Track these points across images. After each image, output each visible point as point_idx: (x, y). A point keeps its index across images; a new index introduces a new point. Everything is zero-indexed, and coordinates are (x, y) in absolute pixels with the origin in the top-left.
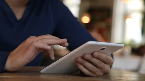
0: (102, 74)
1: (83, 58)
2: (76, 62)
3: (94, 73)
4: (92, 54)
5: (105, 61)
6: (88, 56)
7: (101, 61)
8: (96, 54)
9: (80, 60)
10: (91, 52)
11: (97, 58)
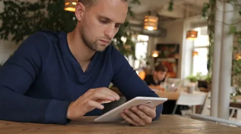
0: (144, 124)
1: (130, 110)
3: (137, 122)
4: (138, 106)
7: (144, 114)
8: (141, 107)
9: (127, 111)
11: (142, 110)
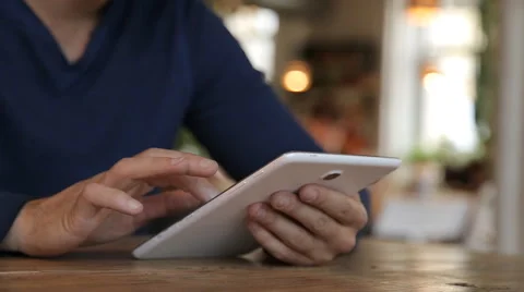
0: (328, 257)
1: (268, 205)
2: (248, 219)
3: (304, 253)
4: (297, 194)
5: (340, 215)
6: (285, 201)
7: (326, 217)
8: (310, 193)
9: (259, 212)
10: (296, 188)
11: (314, 206)
